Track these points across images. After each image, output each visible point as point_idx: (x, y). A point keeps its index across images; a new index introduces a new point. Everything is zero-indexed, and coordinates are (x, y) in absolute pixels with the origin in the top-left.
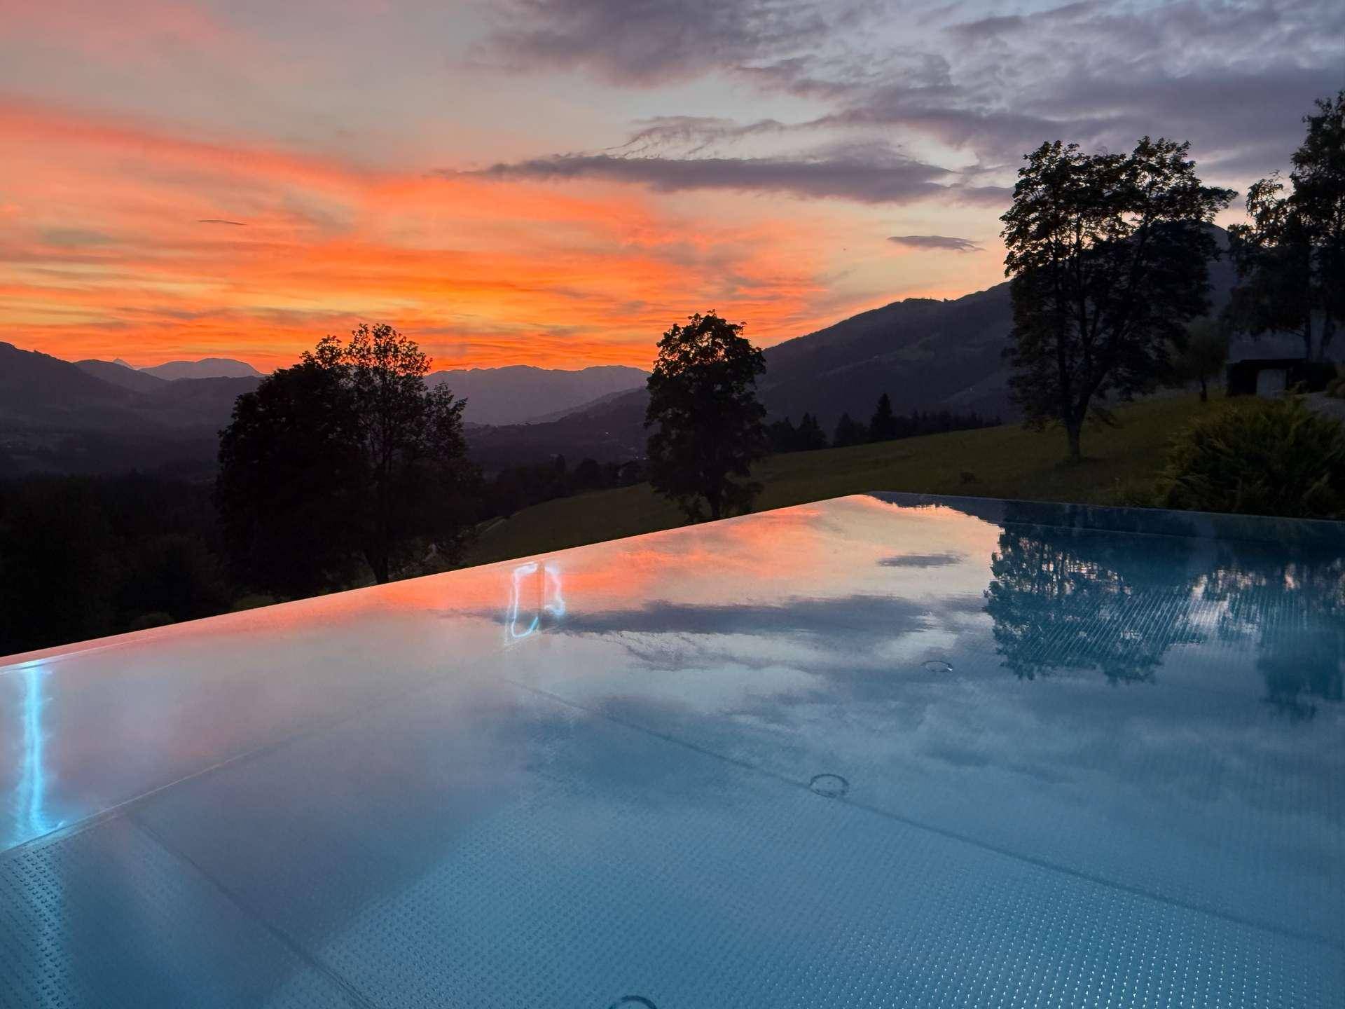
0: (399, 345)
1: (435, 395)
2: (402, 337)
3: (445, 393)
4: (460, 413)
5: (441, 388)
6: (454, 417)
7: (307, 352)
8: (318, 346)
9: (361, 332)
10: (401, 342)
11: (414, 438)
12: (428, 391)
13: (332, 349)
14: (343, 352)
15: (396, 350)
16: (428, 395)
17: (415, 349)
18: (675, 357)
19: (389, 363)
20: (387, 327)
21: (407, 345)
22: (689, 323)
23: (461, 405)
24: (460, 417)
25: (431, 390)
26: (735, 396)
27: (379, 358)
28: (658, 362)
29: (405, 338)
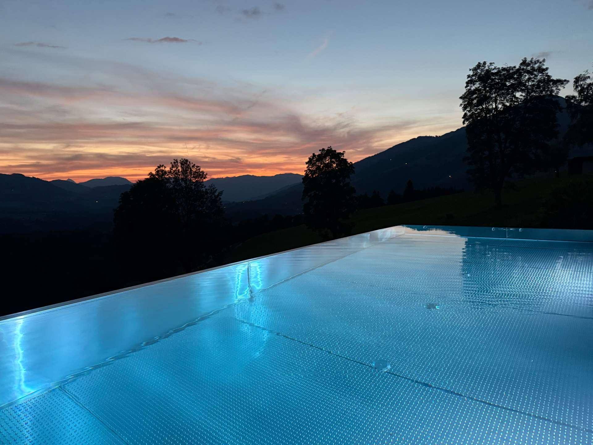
0: (192, 168)
1: (209, 190)
3: (214, 189)
4: (221, 197)
5: (211, 186)
6: (218, 199)
7: (151, 173)
8: (156, 170)
9: (175, 163)
11: (201, 209)
13: (162, 171)
14: (167, 172)
15: (191, 170)
16: (206, 189)
17: (199, 169)
18: (314, 168)
19: (188, 176)
20: (186, 160)
21: (196, 167)
22: (320, 153)
23: (221, 193)
24: (220, 199)
25: (207, 187)
26: (342, 184)
27: (183, 174)
28: (307, 171)
29: (194, 165)
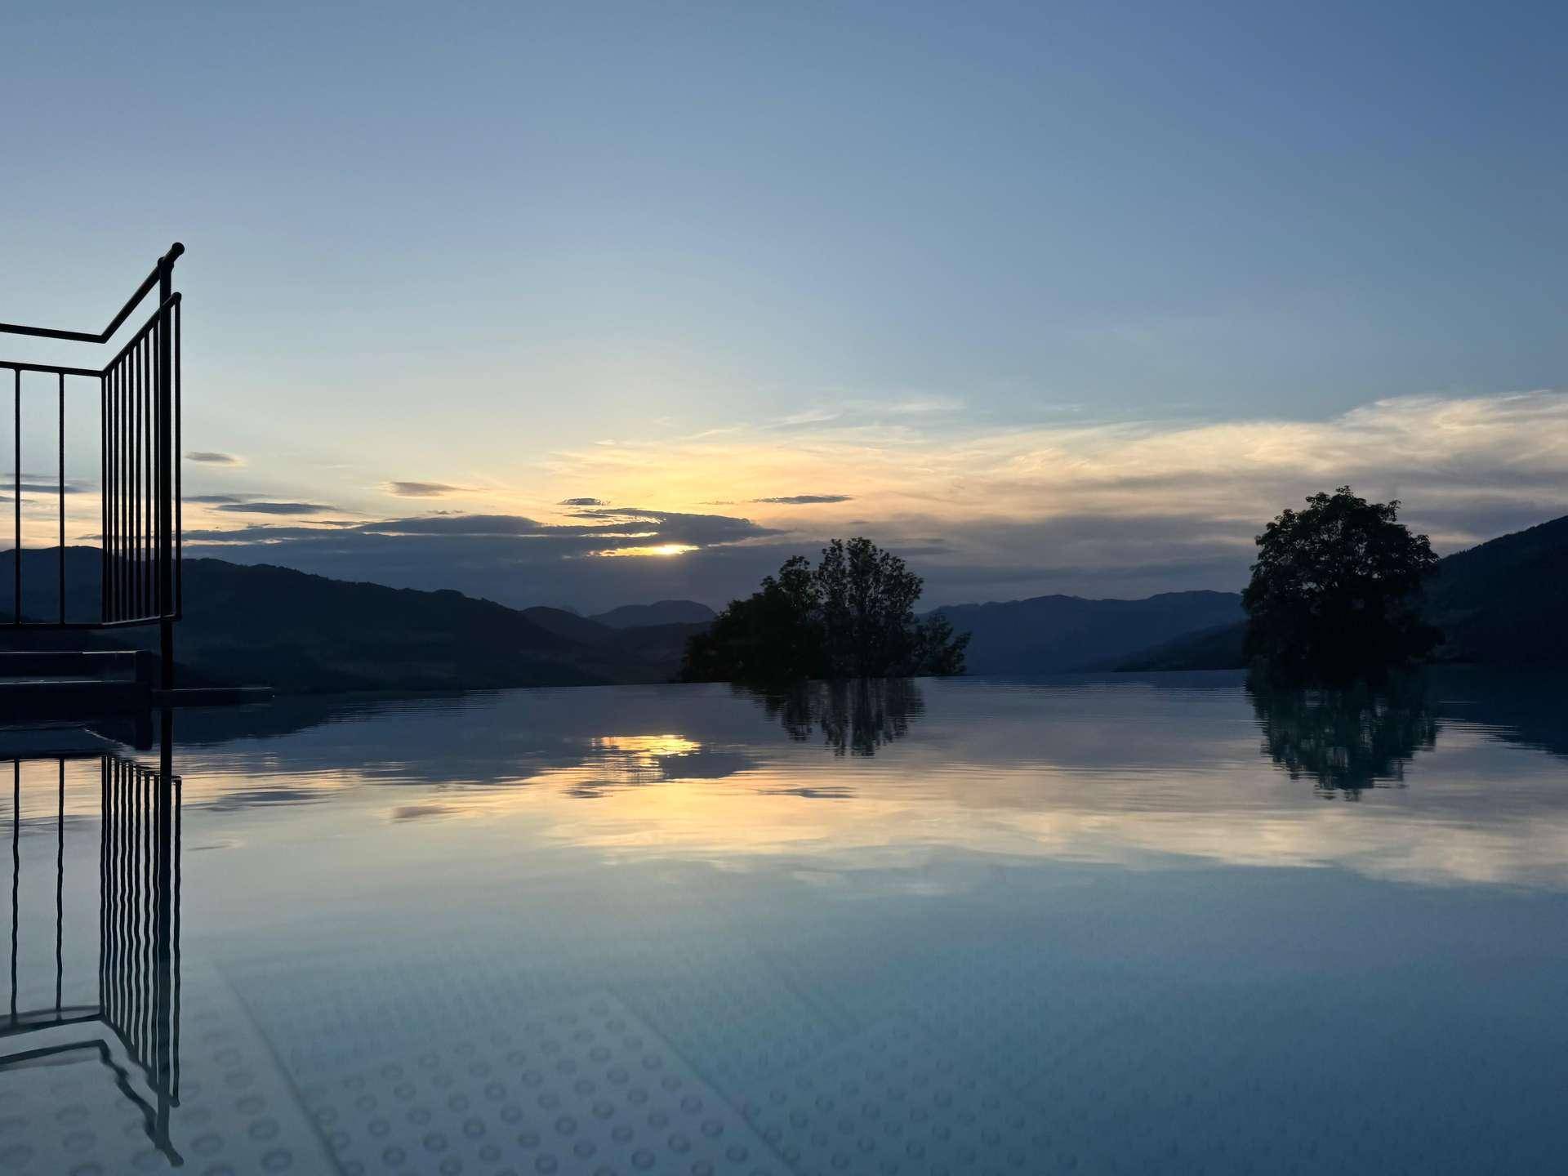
0: (880, 564)
1: (928, 629)
2: (884, 554)
3: (942, 626)
4: (963, 652)
5: (936, 620)
6: (954, 657)
7: (769, 578)
8: (782, 569)
9: (833, 550)
10: (883, 560)
12: (919, 624)
13: (798, 573)
14: (811, 576)
15: (878, 572)
16: (920, 628)
17: (902, 567)
18: (1286, 560)
19: (869, 588)
20: (864, 541)
21: (890, 562)
22: (1308, 507)
23: (963, 641)
24: (961, 657)
25: (923, 623)
26: (1389, 616)
27: (856, 583)
28: (1259, 566)
29: (887, 554)
